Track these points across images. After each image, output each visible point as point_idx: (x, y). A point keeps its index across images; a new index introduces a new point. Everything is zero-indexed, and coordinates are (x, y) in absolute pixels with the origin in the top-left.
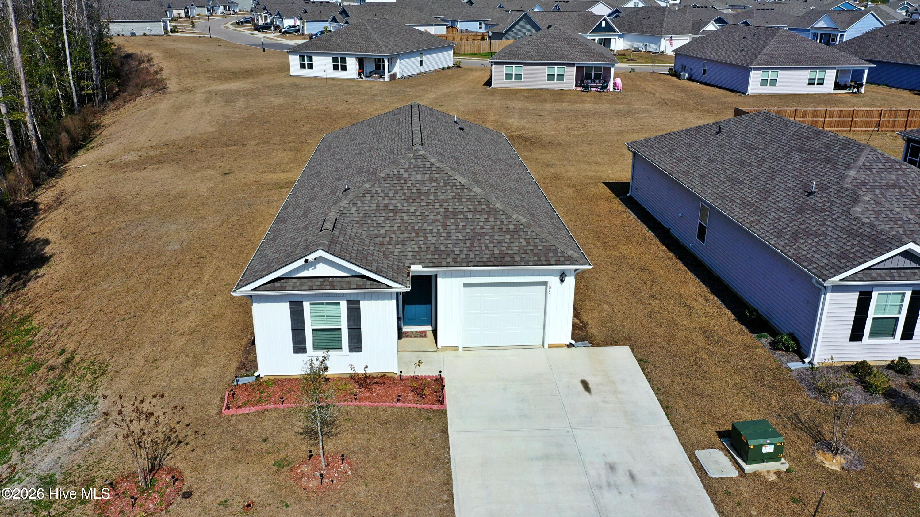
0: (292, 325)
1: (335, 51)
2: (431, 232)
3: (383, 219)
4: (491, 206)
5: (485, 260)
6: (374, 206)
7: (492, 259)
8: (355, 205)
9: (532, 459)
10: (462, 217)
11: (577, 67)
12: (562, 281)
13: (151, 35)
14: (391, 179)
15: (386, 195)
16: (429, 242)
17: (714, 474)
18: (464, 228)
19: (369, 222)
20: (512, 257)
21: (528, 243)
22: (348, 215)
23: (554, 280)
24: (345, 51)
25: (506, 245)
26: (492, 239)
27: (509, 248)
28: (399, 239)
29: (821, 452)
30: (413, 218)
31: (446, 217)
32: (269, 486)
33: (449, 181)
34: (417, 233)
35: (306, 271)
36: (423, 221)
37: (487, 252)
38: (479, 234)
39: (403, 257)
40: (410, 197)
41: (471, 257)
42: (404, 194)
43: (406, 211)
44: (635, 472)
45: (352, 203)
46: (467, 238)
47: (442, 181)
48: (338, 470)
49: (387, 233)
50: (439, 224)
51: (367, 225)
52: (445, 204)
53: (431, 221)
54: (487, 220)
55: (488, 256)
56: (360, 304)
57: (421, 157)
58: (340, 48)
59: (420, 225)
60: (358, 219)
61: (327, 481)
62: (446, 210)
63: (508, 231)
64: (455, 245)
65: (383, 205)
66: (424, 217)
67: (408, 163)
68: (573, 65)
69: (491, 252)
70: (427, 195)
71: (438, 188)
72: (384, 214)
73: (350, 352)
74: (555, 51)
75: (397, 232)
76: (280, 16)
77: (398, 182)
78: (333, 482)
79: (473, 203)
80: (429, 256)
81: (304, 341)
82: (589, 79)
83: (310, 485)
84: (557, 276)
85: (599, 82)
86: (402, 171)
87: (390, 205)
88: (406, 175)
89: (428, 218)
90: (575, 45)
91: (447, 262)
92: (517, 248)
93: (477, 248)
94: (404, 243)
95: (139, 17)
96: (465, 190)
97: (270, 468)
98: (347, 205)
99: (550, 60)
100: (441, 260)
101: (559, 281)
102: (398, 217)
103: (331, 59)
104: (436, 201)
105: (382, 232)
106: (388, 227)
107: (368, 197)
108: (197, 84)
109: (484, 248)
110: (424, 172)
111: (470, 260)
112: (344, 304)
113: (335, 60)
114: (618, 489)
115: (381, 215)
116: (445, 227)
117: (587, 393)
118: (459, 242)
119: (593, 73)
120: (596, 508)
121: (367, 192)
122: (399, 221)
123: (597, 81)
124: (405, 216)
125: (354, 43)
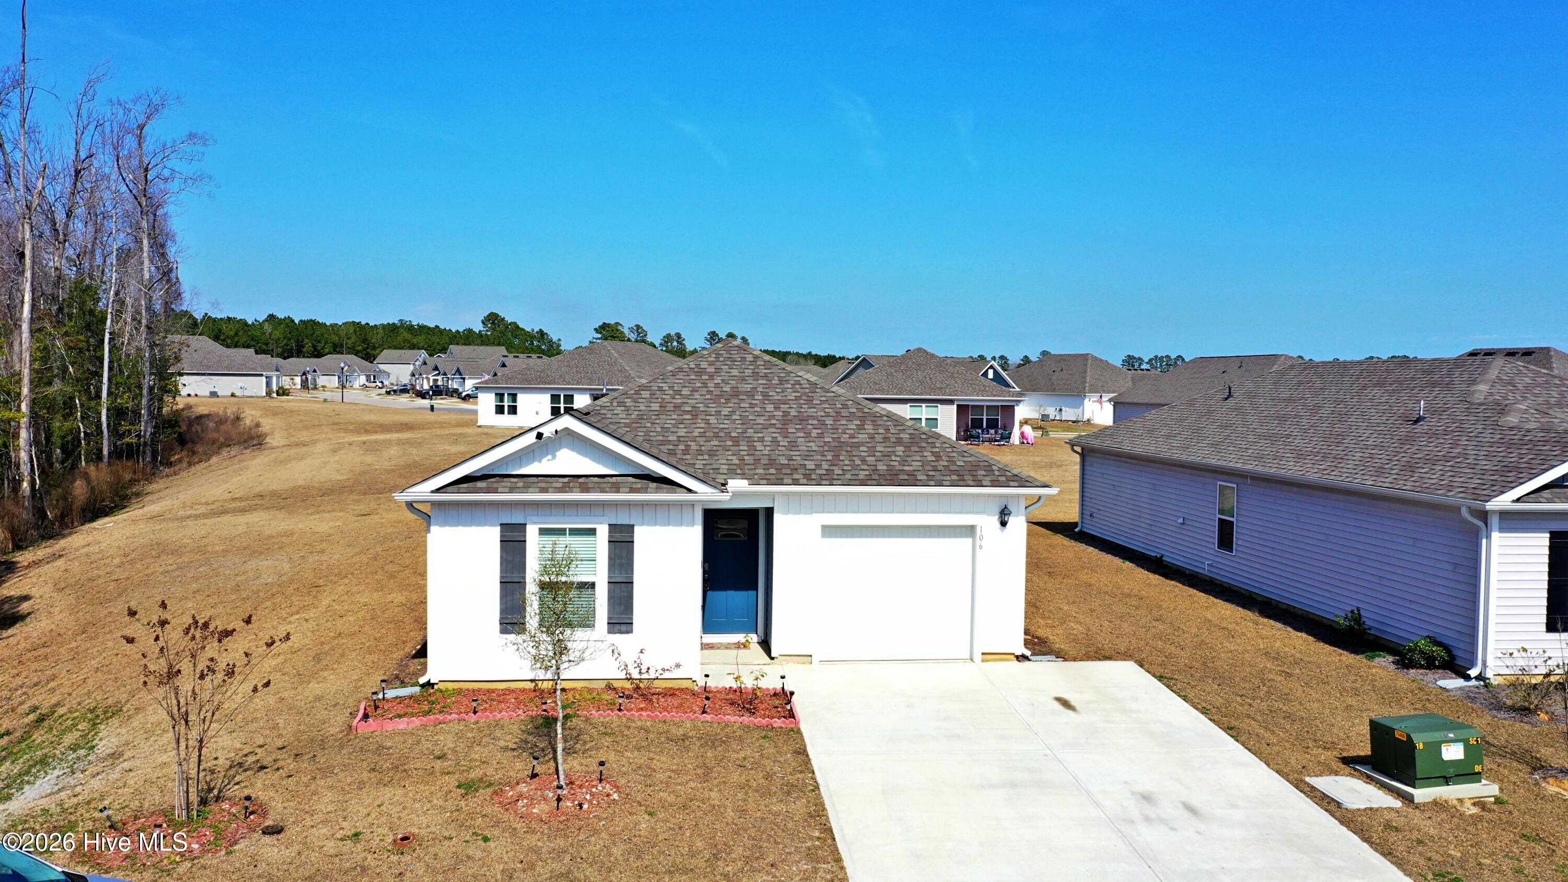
0: (502, 572)
1: (555, 384)
2: (761, 440)
3: (673, 422)
4: (866, 410)
5: (861, 477)
6: (655, 407)
7: (875, 477)
9: (983, 787)
10: (815, 422)
11: (958, 406)
12: (1004, 524)
13: (243, 397)
14: (685, 374)
15: (678, 392)
16: (757, 453)
17: (1353, 803)
18: (821, 436)
19: (649, 425)
20: (911, 474)
21: (938, 457)
22: (608, 416)
23: (988, 523)
24: (573, 385)
25: (898, 459)
26: (872, 451)
27: (903, 462)
28: (703, 448)
29: (1551, 780)
30: (726, 422)
31: (786, 422)
32: (448, 814)
33: (788, 378)
34: (736, 442)
35: (536, 464)
36: (745, 426)
37: (866, 467)
38: (846, 444)
39: (711, 471)
40: (720, 396)
41: (836, 472)
42: (710, 392)
43: (713, 413)
44: (1195, 802)
45: (615, 401)
46: (826, 448)
47: (776, 378)
48: (591, 791)
49: (681, 439)
50: (774, 430)
51: (644, 430)
52: (784, 407)
53: (761, 426)
54: (861, 427)
55: (867, 473)
56: (633, 532)
57: (737, 348)
58: (564, 380)
59: (740, 431)
60: (628, 421)
61: (569, 804)
62: (786, 414)
63: (899, 442)
64: (806, 457)
65: (672, 405)
66: (746, 422)
67: (714, 355)
68: (951, 402)
69: (873, 468)
70: (751, 394)
71: (769, 386)
72: (675, 417)
73: (609, 632)
74: (922, 382)
75: (698, 439)
76: (460, 374)
77: (698, 378)
78: (581, 808)
79: (834, 406)
80: (761, 471)
81: (520, 608)
82: (978, 428)
83: (534, 811)
84: (994, 515)
85: (996, 433)
86: (704, 365)
87: (685, 405)
88: (711, 369)
89: (754, 422)
90: (953, 373)
91: (793, 479)
92: (920, 464)
93: (847, 462)
95: (227, 368)
96: (818, 390)
97: (451, 792)
98: (609, 404)
99: (913, 395)
100: (781, 476)
101: (998, 525)
102: (700, 421)
103: (546, 398)
104: (766, 402)
105: (673, 438)
106: (682, 432)
107: (646, 394)
108: (317, 437)
109: (858, 462)
110: (743, 366)
111: (835, 477)
112: (603, 531)
113: (555, 399)
114: (1167, 825)
115: (669, 417)
116: (785, 434)
117: (1070, 712)
118: (812, 453)
119: (985, 418)
120: (1131, 848)
121: (643, 388)
122: (702, 425)
123: (992, 431)
124: (713, 420)
125: (587, 373)
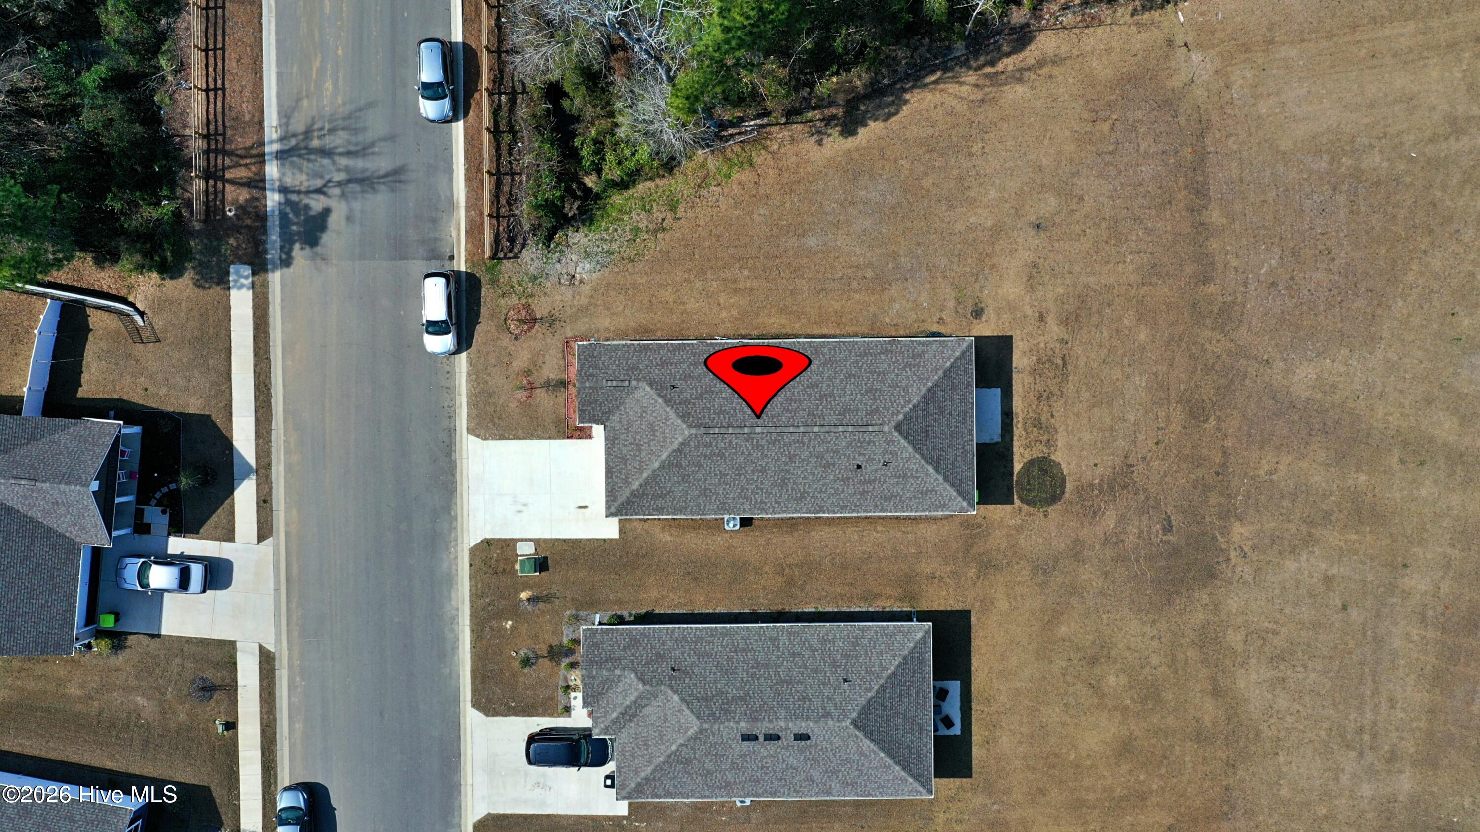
8: (646, 395)
10: (638, 454)
17: (519, 545)
20: (611, 478)
26: (622, 469)
30: (637, 427)
31: (637, 445)
37: (615, 465)
40: (652, 425)
41: (612, 457)
43: (642, 423)
44: (523, 514)
50: (633, 441)
52: (647, 445)
53: (635, 437)
54: (635, 468)
55: (612, 466)
64: (619, 449)
66: (637, 433)
69: (614, 468)
70: (654, 435)
86: (671, 421)
89: (637, 435)
94: (620, 422)
106: (631, 413)
116: (631, 444)
